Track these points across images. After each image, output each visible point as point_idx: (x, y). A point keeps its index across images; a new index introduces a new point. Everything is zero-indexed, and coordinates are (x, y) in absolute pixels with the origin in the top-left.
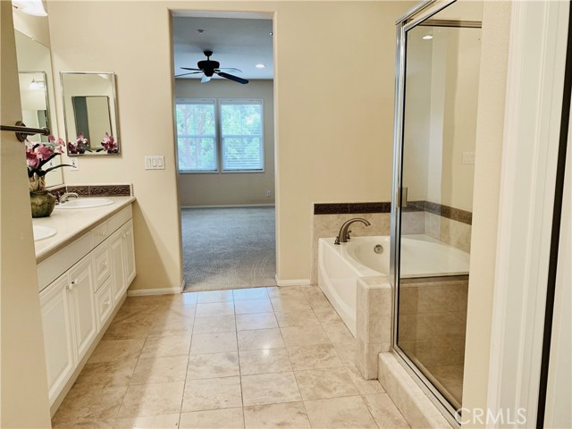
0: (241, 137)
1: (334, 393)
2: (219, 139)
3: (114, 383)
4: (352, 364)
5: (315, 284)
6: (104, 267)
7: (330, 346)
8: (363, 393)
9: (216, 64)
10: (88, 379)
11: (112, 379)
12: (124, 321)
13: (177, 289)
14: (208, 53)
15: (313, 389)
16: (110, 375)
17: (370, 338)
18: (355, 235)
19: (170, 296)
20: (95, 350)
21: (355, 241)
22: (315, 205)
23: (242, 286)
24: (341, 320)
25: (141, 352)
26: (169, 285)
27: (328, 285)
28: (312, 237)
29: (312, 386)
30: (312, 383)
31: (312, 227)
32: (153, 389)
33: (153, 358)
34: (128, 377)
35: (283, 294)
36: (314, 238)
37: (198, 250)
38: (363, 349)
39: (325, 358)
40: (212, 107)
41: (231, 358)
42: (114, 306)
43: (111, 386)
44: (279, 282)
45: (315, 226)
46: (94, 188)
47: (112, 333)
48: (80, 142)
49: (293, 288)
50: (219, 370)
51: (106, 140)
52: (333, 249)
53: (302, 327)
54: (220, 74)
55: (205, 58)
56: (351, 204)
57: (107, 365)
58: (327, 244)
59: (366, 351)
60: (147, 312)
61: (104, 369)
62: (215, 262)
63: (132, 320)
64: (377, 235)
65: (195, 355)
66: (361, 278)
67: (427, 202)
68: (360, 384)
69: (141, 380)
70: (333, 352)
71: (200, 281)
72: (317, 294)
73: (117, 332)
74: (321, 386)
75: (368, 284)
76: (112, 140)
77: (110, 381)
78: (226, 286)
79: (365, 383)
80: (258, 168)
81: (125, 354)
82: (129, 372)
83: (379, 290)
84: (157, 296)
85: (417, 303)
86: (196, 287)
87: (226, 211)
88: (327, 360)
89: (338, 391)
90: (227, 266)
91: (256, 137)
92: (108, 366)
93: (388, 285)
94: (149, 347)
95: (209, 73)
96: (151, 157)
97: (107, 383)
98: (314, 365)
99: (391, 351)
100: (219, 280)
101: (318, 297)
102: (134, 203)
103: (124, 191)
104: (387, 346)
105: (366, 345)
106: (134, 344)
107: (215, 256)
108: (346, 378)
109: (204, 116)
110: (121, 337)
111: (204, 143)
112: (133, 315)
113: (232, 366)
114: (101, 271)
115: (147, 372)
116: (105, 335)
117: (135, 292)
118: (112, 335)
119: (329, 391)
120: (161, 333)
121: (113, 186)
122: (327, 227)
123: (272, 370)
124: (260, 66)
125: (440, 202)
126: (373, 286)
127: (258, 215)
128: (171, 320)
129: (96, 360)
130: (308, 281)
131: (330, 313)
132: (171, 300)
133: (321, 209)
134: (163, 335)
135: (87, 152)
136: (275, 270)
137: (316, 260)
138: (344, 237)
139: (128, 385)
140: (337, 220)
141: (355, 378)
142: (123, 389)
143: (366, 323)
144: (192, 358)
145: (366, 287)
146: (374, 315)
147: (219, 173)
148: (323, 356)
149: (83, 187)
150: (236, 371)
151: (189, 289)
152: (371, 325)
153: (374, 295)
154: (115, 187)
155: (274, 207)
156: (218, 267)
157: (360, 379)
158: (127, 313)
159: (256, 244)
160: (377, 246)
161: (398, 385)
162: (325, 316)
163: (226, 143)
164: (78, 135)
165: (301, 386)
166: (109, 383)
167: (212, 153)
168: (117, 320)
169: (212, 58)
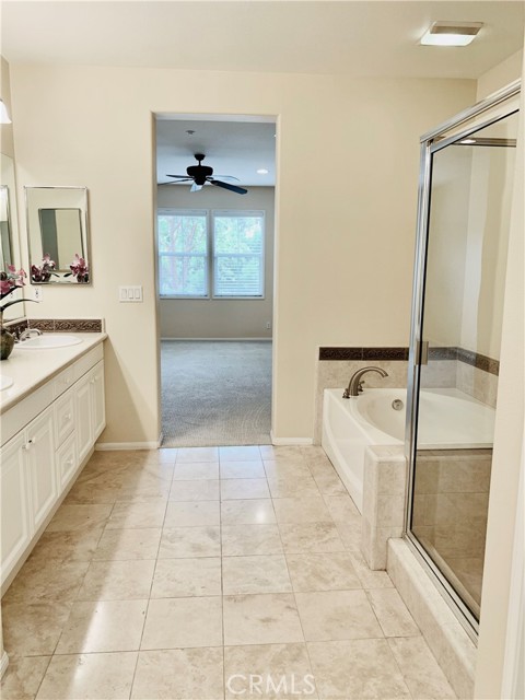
0: (238, 256)
1: (333, 585)
2: (211, 257)
3: (75, 557)
4: (356, 549)
5: (318, 445)
6: (68, 420)
7: (331, 525)
8: (366, 586)
9: (209, 171)
10: (45, 551)
11: (72, 553)
12: (90, 482)
13: (153, 444)
14: (200, 157)
15: (306, 578)
16: (70, 547)
17: (378, 521)
18: (368, 387)
19: (145, 451)
20: (56, 515)
21: (368, 394)
22: (321, 349)
23: (231, 443)
24: (347, 492)
25: (107, 521)
26: (144, 439)
27: (334, 447)
28: (316, 388)
29: (306, 574)
30: (307, 570)
31: (316, 375)
32: (119, 568)
33: (121, 529)
34: (90, 551)
35: (278, 456)
36: (319, 390)
37: (181, 394)
38: (369, 533)
39: (325, 539)
40: (204, 219)
41: (212, 534)
42: (78, 464)
43: (72, 561)
44: (275, 441)
45: (320, 373)
46: (60, 322)
47: (74, 496)
48: (46, 265)
49: (291, 448)
50: (197, 548)
51: (76, 263)
52: (340, 403)
53: (299, 499)
54: (213, 182)
55: (196, 163)
56: (365, 349)
57: (68, 534)
58: (333, 397)
59: (372, 535)
60: (118, 471)
61: (64, 539)
62: (199, 411)
63: (99, 480)
64: (396, 387)
65: (170, 528)
66: (370, 446)
67: (460, 349)
68: (364, 575)
69: (104, 556)
70: (334, 532)
71: (181, 434)
72: (320, 457)
73: (80, 495)
74: (318, 575)
75: (378, 455)
76: (83, 264)
77: (70, 555)
78: (212, 442)
79: (370, 574)
80: (257, 293)
81: (90, 522)
82: (93, 546)
83: (391, 463)
84: (130, 452)
85: (437, 480)
86: (175, 442)
87: (216, 345)
88: (326, 542)
89: (337, 583)
90: (214, 416)
91: (255, 256)
92: (68, 537)
93: (402, 458)
94: (117, 515)
95: (200, 181)
96: (127, 288)
97: (66, 558)
98: (310, 548)
99: (403, 537)
100: (204, 434)
101: (321, 462)
102: (106, 341)
103: (94, 326)
104: (399, 530)
105: (373, 529)
106: (100, 510)
107: (200, 403)
108: (348, 566)
109: (194, 229)
110: (84, 501)
111: (193, 261)
112: (100, 474)
113: (212, 544)
114: (65, 424)
115: (114, 546)
116: (66, 498)
117: (104, 446)
118: (74, 498)
119: (327, 582)
120: (131, 498)
121: (81, 321)
122: (335, 377)
123: (259, 552)
124: (263, 171)
125: (475, 351)
126: (383, 459)
127: (254, 351)
128: (144, 483)
129: (55, 528)
130: (309, 441)
131: (335, 482)
132: (145, 458)
133: (327, 354)
134: (134, 501)
135: (53, 278)
136: (270, 425)
137: (320, 415)
138: (355, 389)
139: (90, 561)
140: (348, 368)
141: (359, 568)
142: (84, 566)
143: (374, 502)
144: (166, 531)
145: (376, 459)
146: (383, 493)
147: (211, 299)
148: (321, 537)
149: (47, 321)
150: (216, 550)
151: (168, 444)
152: (380, 504)
153: (385, 470)
154: (84, 321)
155: (271, 342)
156: (203, 417)
157: (364, 568)
158: (93, 471)
159: (250, 389)
160: (396, 401)
161: (409, 581)
162: (328, 486)
163: (219, 262)
164: (45, 255)
165: (293, 573)
166: (69, 558)
167: (202, 272)
168: (83, 478)
169: (204, 163)
